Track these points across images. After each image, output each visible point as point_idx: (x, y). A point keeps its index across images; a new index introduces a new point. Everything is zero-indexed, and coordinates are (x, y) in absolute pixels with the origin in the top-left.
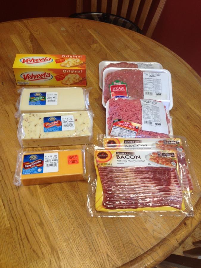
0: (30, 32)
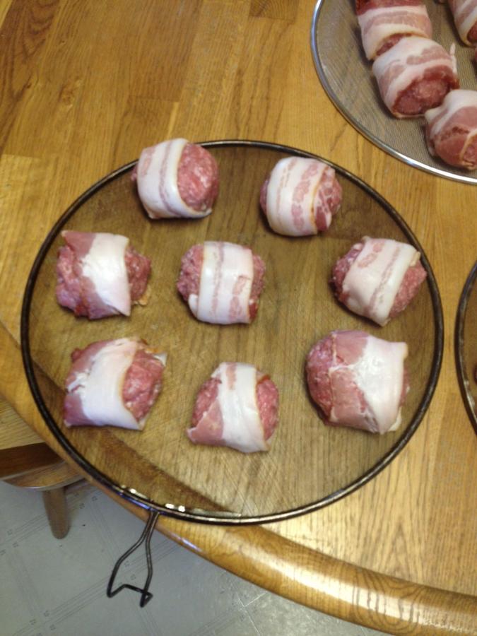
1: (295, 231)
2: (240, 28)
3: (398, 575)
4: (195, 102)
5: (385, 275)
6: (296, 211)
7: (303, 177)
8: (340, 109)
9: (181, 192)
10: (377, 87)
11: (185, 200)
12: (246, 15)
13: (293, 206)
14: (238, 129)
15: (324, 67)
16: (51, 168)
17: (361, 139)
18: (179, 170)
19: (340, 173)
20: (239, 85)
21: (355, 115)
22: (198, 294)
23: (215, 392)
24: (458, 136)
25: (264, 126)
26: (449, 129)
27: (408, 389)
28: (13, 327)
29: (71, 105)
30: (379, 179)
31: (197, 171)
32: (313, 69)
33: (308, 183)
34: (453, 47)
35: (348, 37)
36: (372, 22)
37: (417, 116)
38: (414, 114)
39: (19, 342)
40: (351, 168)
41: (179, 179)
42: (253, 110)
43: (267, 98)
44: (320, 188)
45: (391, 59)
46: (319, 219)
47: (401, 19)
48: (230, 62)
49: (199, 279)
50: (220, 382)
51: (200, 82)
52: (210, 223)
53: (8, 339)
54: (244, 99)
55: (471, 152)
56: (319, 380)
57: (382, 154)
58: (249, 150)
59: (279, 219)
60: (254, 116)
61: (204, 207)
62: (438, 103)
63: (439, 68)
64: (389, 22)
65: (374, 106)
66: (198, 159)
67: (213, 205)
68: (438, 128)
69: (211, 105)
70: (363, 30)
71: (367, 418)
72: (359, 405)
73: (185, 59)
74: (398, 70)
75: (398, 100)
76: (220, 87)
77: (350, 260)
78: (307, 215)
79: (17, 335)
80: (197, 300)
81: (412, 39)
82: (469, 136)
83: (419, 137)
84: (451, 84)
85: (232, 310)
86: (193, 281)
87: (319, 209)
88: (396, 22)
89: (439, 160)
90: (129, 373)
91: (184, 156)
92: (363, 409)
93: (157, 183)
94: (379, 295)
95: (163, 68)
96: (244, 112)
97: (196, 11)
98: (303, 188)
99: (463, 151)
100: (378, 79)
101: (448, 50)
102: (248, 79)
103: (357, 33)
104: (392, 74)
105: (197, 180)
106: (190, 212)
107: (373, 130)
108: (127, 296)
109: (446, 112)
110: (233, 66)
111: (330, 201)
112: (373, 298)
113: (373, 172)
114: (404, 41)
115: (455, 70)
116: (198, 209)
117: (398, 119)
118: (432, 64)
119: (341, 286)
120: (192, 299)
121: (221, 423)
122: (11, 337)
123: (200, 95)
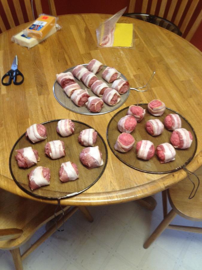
0: (86, 24)
1: (67, 134)
2: (37, 99)
3: (114, 190)
4: (33, 117)
5: (89, 135)
6: (66, 130)
7: (65, 123)
8: (67, 109)
9: (39, 134)
10: (73, 102)
11: (41, 135)
12: (38, 96)
13: (65, 129)
14: (46, 119)
15: (60, 101)
16: (4, 142)
17: (74, 113)
18: (37, 130)
19: (73, 121)
20: (42, 110)
21: (71, 108)
22: (51, 152)
23: (63, 169)
24: (93, 106)
25: (52, 117)
26: (91, 105)
27: (102, 154)
28: (10, 177)
29: (3, 127)
30: (81, 120)
31: (41, 129)
32: (58, 103)
33: (66, 124)
34: (86, 89)
35: (63, 93)
36: (67, 89)
37: (84, 105)
38: (83, 105)
39: (13, 179)
40: (74, 119)
41: (38, 131)
42: (48, 115)
43: (50, 111)
44: (69, 124)
45: (74, 95)
46: (72, 130)
47: (73, 87)
48: (38, 106)
49: (51, 149)
50: (63, 166)
51: (33, 113)
52: (47, 140)
53: (9, 180)
54: (45, 113)
55: (97, 108)
56: (83, 159)
57: (80, 115)
58: (50, 123)
59: (63, 133)
60: (49, 116)
61: (45, 136)
62: (87, 101)
63: (84, 94)
64: (71, 88)
65: (74, 106)
66: (41, 127)
67: (47, 136)
68: (89, 106)
69: (37, 117)
70: (66, 91)
71: (96, 162)
72: (93, 160)
73: (27, 109)
74: (76, 97)
75: (79, 103)
76: (38, 112)
77: (81, 135)
78: (69, 130)
79: (12, 178)
80: (52, 154)
81: (77, 90)
82: (95, 105)
83: (86, 109)
84: (88, 97)
85: (60, 153)
86: (49, 150)
87: (71, 128)
88: (72, 88)
89: (92, 112)
90: (43, 172)
91: (37, 127)
92: (94, 160)
93: (33, 134)
94: (89, 139)
95: (22, 113)
96: (46, 116)
97: (25, 98)
98: (66, 125)
99: (95, 108)
100: (73, 100)
101: (85, 90)
102: (44, 109)
103: (65, 92)
104: (75, 98)
105: (42, 131)
106: (42, 138)
107: (76, 110)
108: (36, 159)
109: (89, 102)
110: (39, 107)
111: (72, 126)
112: (88, 140)
113: (79, 119)
114: (75, 91)
115: (88, 94)
116: (44, 137)
117: (80, 107)
118: (83, 94)
119: (81, 141)
120: (50, 154)
121: (67, 174)
122: (10, 179)
123: (34, 115)
